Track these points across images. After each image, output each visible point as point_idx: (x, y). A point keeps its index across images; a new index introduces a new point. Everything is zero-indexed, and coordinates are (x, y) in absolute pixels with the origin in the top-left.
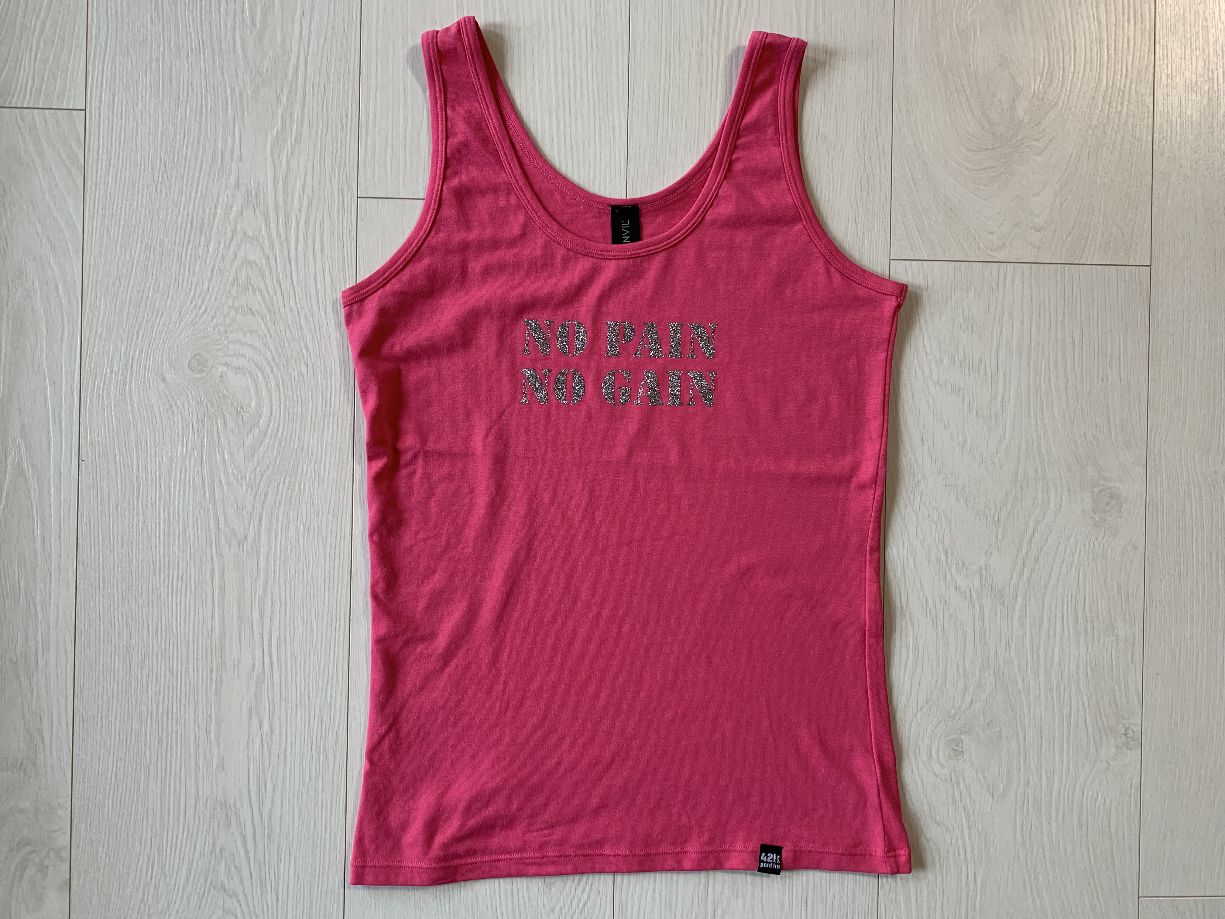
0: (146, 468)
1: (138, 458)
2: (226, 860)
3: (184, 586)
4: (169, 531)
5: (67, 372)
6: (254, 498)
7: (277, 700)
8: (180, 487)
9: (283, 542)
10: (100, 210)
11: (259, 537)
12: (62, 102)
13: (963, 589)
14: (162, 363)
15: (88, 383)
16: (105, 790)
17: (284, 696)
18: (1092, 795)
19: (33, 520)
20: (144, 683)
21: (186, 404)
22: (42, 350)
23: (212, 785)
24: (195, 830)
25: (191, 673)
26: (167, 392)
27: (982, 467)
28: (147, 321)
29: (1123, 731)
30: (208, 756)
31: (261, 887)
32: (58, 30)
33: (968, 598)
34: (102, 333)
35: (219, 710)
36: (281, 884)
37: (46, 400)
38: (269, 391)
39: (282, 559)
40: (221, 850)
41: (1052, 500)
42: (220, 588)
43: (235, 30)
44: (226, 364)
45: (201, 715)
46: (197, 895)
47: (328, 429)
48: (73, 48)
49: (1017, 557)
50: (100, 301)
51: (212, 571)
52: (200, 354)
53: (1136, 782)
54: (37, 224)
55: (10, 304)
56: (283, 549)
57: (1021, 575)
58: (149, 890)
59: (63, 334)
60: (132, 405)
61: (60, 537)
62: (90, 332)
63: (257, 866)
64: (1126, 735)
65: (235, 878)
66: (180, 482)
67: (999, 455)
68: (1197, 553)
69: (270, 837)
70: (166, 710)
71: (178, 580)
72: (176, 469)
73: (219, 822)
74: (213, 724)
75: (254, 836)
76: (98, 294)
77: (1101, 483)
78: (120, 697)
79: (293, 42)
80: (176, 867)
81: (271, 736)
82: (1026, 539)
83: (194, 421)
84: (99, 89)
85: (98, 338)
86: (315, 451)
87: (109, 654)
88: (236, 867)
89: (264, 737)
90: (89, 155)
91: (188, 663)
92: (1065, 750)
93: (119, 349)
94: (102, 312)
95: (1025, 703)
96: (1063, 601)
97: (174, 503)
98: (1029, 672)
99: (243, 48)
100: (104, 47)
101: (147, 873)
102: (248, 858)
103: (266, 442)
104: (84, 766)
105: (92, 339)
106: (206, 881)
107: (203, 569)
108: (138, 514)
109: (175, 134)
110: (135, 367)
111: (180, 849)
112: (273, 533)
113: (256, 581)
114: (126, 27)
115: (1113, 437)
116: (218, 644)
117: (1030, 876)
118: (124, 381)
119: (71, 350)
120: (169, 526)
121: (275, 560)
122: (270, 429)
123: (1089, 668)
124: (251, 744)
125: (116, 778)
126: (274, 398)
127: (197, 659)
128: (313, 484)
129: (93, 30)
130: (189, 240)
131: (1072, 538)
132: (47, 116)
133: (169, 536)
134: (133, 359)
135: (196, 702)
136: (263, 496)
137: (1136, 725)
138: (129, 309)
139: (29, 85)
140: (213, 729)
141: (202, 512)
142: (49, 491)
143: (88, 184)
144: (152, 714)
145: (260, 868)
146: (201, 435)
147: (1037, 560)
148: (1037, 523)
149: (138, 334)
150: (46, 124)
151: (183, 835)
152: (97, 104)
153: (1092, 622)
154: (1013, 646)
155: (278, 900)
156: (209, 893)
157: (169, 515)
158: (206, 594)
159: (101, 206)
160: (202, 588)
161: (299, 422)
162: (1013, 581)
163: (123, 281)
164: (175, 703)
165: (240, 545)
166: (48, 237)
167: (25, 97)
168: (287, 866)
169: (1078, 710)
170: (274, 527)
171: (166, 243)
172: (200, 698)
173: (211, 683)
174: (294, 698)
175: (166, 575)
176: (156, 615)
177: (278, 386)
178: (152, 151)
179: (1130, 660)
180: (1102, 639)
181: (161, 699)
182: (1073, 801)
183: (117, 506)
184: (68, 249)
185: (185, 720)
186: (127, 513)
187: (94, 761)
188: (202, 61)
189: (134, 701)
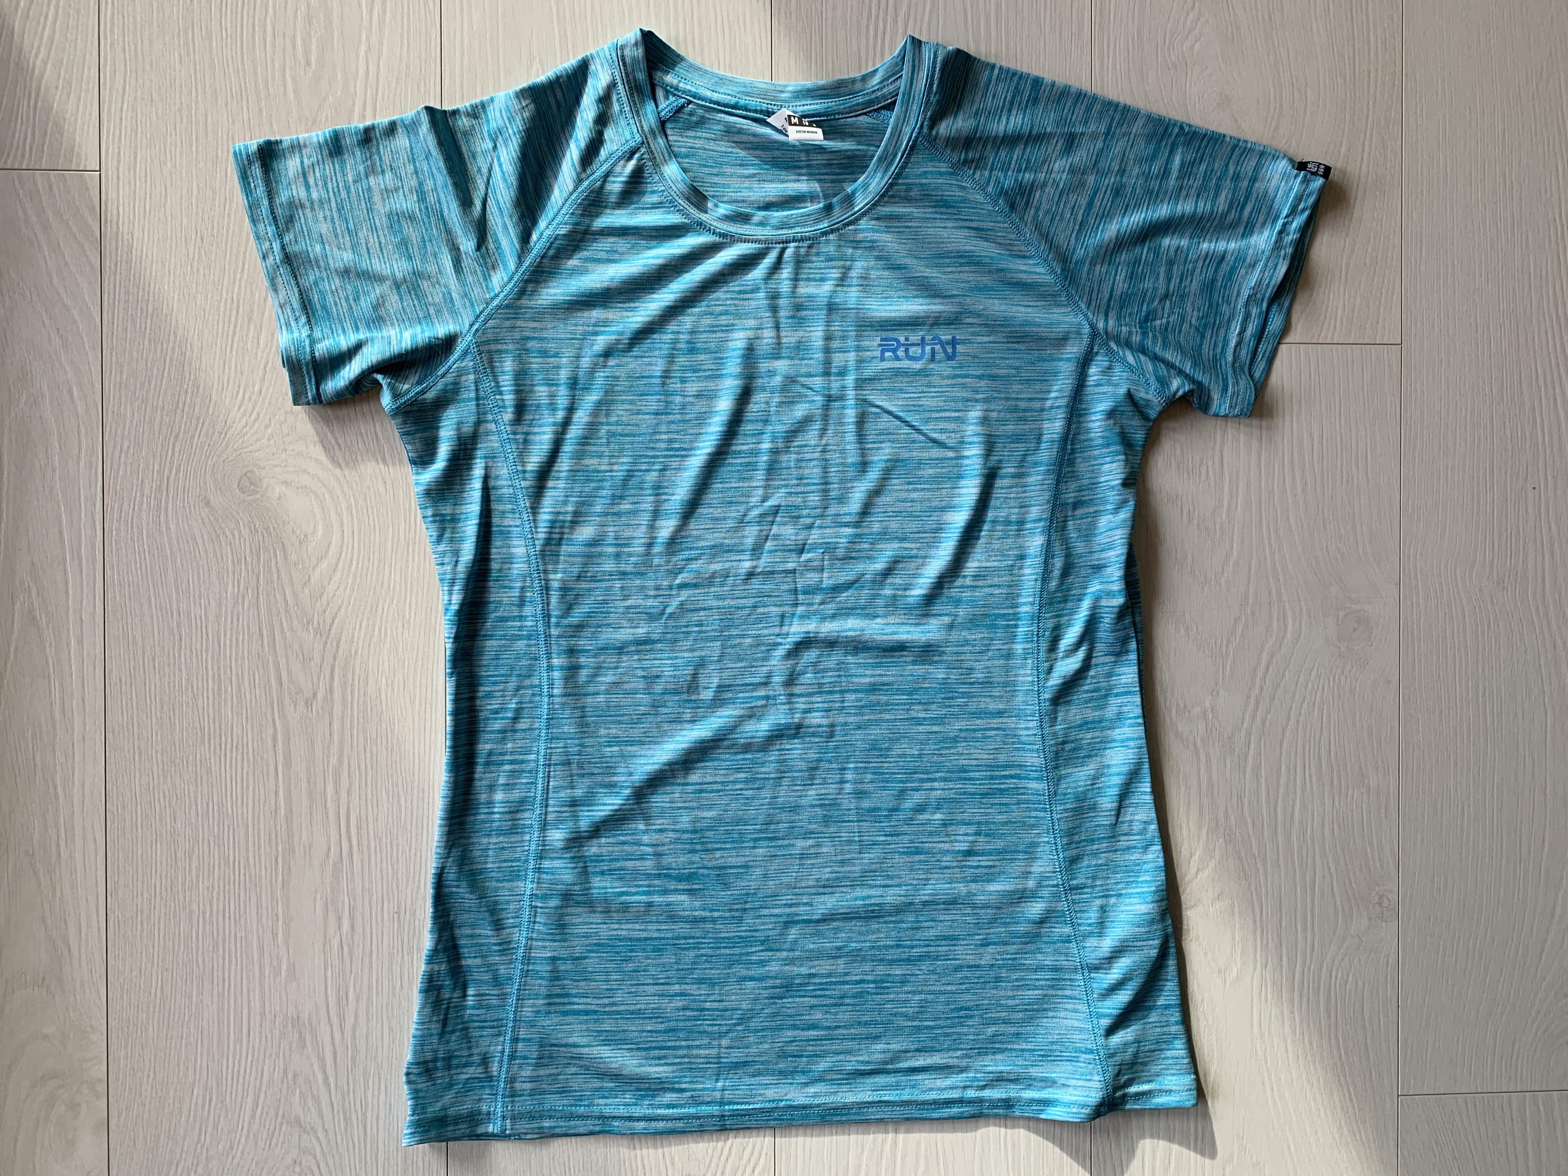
0: (189, 614)
1: (178, 601)
2: (300, 1087)
3: (239, 757)
4: (220, 689)
5: (86, 497)
6: (324, 647)
7: (359, 891)
8: (231, 635)
9: (362, 699)
10: (122, 295)
11: (331, 694)
12: (71, 162)
13: (1185, 736)
14: (205, 482)
15: (113, 508)
16: (148, 1008)
17: (367, 886)
18: (1342, 977)
19: (49, 681)
20: (194, 876)
21: (236, 533)
22: (54, 470)
23: (281, 998)
24: (262, 1053)
25: (251, 862)
26: (212, 519)
27: (1206, 589)
28: (185, 432)
29: (1376, 901)
30: (275, 963)
31: (345, 1120)
32: (62, 72)
33: (1191, 747)
34: (129, 447)
35: (288, 906)
36: (369, 1115)
37: (61, 533)
38: (340, 515)
39: (361, 720)
40: (295, 1076)
41: (1290, 627)
42: (285, 758)
43: (284, 69)
44: (285, 483)
45: (265, 912)
46: (265, 1133)
47: (413, 561)
48: (83, 94)
49: (1248, 697)
50: (125, 409)
51: (275, 738)
52: (252, 472)
53: (1392, 959)
54: (44, 314)
55: (13, 413)
56: (361, 708)
57: (1254, 718)
58: (207, 1127)
59: (80, 449)
60: (169, 536)
61: (83, 700)
62: (115, 446)
63: (339, 1093)
64: (1380, 904)
65: (312, 1109)
66: (231, 629)
67: (1226, 574)
68: (1461, 686)
69: (354, 1059)
70: (221, 908)
71: (232, 749)
72: (226, 613)
73: (291, 1042)
74: (280, 923)
75: (335, 1058)
76: (123, 399)
77: (1348, 605)
78: (164, 893)
79: (358, 84)
80: (239, 1099)
81: (352, 936)
82: (1260, 674)
83: (248, 553)
84: (116, 145)
85: (123, 455)
86: (398, 586)
87: (149, 843)
88: (313, 1097)
89: (344, 938)
90: (106, 227)
91: (247, 851)
92: (1309, 925)
93: (151, 467)
94: (128, 422)
95: (1261, 870)
96: (1304, 748)
97: (225, 656)
98: (1266, 833)
99: (296, 91)
100: (121, 93)
101: (203, 1106)
102: (327, 1085)
103: (336, 578)
104: (121, 979)
105: (117, 455)
106: (277, 1115)
107: (264, 735)
108: (180, 670)
109: (214, 199)
110: (171, 489)
111: (244, 1077)
112: (349, 689)
113: (329, 748)
114: (148, 67)
115: (1361, 550)
116: (284, 827)
117: (1270, 1075)
118: (159, 506)
119: (91, 467)
120: (220, 682)
121: (352, 722)
122: (341, 562)
123: (1335, 825)
124: (327, 947)
125: (162, 993)
126: (345, 522)
127: (259, 845)
128: (397, 628)
129: (107, 70)
130: (234, 332)
131: (1314, 672)
132: (53, 179)
133: (220, 696)
134: (168, 478)
135: (259, 897)
136: (335, 644)
137: (1391, 891)
138: (162, 417)
139: (28, 141)
140: (280, 930)
141: (260, 666)
142: (68, 645)
143: (107, 263)
144: (204, 913)
145: (343, 1097)
146: (256, 571)
147: (1272, 699)
148: (1272, 655)
149: (174, 448)
150: (51, 188)
151: (246, 1060)
152: (115, 163)
153: (1339, 772)
154: (1246, 801)
155: (366, 1134)
156: (280, 1129)
157: (219, 669)
158: (268, 765)
159: (123, 290)
160: (262, 758)
161: (377, 552)
162: (1245, 725)
163: (153, 383)
164: (232, 899)
165: (308, 704)
166: (58, 330)
167: (23, 156)
168: (376, 1093)
169: (1324, 877)
170: (350, 682)
171: (206, 335)
172: (264, 892)
173: (277, 874)
174: (379, 889)
175: (217, 744)
176: (205, 790)
177: (349, 508)
178: (185, 221)
179: (1383, 816)
180: (1350, 791)
181: (215, 894)
182: (1319, 984)
183: (154, 660)
184: (84, 344)
185: (246, 922)
186: (167, 669)
187: (134, 974)
188: (245, 109)
189: (181, 898)
